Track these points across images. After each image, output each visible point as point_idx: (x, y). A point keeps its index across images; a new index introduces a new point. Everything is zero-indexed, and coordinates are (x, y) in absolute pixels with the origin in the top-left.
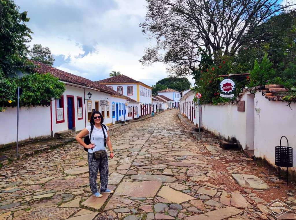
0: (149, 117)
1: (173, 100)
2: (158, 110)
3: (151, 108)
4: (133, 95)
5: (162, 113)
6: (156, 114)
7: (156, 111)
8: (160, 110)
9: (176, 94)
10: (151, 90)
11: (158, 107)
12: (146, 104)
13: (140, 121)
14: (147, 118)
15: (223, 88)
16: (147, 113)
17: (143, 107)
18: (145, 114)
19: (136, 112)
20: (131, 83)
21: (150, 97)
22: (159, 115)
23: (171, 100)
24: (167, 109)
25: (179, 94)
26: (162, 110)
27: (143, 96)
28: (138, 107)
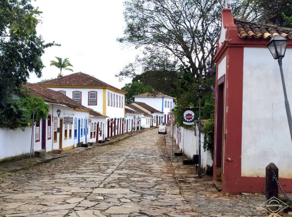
0: (119, 140)
1: (161, 111)
2: (134, 128)
3: (123, 124)
4: (96, 105)
5: (141, 135)
6: (132, 136)
7: (130, 130)
8: (138, 128)
9: (166, 101)
10: (124, 96)
11: (135, 124)
12: (116, 119)
13: (107, 145)
14: (116, 141)
15: (185, 117)
16: (116, 134)
17: (112, 124)
18: (113, 135)
19: (101, 131)
20: (94, 86)
21: (122, 107)
22: (135, 136)
23: (158, 112)
24: (150, 127)
25: (172, 100)
26: (141, 128)
27: (112, 106)
28: (104, 124)
